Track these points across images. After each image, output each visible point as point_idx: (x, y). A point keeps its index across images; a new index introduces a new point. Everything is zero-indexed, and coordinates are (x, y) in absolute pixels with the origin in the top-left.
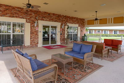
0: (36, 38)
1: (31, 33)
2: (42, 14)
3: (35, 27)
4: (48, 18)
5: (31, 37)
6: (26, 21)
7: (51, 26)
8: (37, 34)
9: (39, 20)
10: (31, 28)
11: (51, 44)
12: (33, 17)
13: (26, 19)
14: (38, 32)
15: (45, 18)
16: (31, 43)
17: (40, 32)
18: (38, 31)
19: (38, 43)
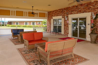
0: (67, 29)
1: (64, 25)
2: (71, 9)
3: (67, 21)
4: (76, 11)
5: (64, 28)
6: (62, 17)
7: (79, 18)
8: (68, 26)
9: (69, 14)
10: (64, 21)
11: (79, 37)
12: (65, 13)
13: (62, 15)
14: (68, 25)
15: (73, 11)
16: (64, 32)
17: (70, 24)
18: (68, 23)
19: (68, 33)
